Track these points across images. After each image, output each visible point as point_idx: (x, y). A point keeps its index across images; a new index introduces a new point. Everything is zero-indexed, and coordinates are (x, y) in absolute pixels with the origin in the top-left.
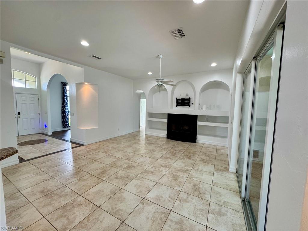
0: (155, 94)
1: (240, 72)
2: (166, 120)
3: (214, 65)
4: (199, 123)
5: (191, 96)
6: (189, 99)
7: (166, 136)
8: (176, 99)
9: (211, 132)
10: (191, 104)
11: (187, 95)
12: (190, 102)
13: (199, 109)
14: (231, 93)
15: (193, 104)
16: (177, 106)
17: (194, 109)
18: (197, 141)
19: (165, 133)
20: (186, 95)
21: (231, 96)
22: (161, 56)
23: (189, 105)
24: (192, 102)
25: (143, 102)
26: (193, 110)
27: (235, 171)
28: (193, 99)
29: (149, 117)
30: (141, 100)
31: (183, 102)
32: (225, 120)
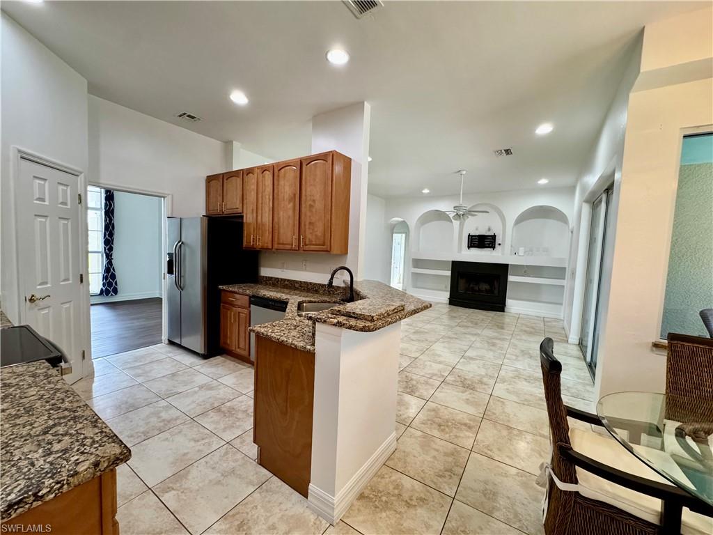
0: (426, 225)
1: (587, 201)
2: (449, 273)
3: (543, 181)
4: (511, 278)
5: (496, 230)
6: (494, 237)
7: (448, 302)
8: (469, 235)
9: (533, 293)
10: (497, 245)
11: (490, 229)
12: (495, 242)
13: (511, 255)
14: (570, 227)
15: (500, 244)
16: (469, 247)
17: (503, 254)
18: (506, 310)
19: (447, 295)
20: (487, 228)
21: (572, 232)
22: (464, 172)
23: (494, 248)
24: (498, 241)
25: (399, 239)
26: (500, 254)
27: (577, 342)
28: (501, 237)
29: (415, 267)
30: (394, 235)
31: (482, 241)
32: (559, 272)
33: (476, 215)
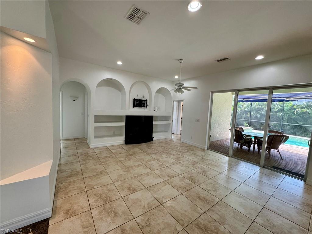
7: (124, 143)
8: (134, 99)
11: (143, 97)
15: (148, 105)
23: (146, 107)
33: (190, 90)
